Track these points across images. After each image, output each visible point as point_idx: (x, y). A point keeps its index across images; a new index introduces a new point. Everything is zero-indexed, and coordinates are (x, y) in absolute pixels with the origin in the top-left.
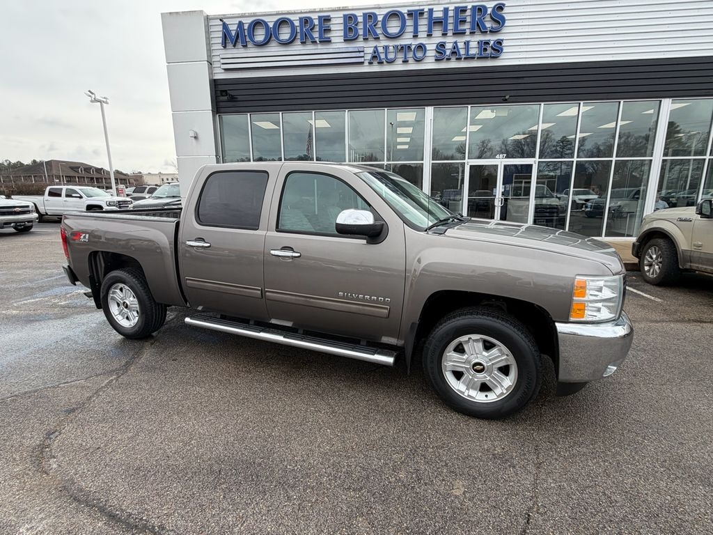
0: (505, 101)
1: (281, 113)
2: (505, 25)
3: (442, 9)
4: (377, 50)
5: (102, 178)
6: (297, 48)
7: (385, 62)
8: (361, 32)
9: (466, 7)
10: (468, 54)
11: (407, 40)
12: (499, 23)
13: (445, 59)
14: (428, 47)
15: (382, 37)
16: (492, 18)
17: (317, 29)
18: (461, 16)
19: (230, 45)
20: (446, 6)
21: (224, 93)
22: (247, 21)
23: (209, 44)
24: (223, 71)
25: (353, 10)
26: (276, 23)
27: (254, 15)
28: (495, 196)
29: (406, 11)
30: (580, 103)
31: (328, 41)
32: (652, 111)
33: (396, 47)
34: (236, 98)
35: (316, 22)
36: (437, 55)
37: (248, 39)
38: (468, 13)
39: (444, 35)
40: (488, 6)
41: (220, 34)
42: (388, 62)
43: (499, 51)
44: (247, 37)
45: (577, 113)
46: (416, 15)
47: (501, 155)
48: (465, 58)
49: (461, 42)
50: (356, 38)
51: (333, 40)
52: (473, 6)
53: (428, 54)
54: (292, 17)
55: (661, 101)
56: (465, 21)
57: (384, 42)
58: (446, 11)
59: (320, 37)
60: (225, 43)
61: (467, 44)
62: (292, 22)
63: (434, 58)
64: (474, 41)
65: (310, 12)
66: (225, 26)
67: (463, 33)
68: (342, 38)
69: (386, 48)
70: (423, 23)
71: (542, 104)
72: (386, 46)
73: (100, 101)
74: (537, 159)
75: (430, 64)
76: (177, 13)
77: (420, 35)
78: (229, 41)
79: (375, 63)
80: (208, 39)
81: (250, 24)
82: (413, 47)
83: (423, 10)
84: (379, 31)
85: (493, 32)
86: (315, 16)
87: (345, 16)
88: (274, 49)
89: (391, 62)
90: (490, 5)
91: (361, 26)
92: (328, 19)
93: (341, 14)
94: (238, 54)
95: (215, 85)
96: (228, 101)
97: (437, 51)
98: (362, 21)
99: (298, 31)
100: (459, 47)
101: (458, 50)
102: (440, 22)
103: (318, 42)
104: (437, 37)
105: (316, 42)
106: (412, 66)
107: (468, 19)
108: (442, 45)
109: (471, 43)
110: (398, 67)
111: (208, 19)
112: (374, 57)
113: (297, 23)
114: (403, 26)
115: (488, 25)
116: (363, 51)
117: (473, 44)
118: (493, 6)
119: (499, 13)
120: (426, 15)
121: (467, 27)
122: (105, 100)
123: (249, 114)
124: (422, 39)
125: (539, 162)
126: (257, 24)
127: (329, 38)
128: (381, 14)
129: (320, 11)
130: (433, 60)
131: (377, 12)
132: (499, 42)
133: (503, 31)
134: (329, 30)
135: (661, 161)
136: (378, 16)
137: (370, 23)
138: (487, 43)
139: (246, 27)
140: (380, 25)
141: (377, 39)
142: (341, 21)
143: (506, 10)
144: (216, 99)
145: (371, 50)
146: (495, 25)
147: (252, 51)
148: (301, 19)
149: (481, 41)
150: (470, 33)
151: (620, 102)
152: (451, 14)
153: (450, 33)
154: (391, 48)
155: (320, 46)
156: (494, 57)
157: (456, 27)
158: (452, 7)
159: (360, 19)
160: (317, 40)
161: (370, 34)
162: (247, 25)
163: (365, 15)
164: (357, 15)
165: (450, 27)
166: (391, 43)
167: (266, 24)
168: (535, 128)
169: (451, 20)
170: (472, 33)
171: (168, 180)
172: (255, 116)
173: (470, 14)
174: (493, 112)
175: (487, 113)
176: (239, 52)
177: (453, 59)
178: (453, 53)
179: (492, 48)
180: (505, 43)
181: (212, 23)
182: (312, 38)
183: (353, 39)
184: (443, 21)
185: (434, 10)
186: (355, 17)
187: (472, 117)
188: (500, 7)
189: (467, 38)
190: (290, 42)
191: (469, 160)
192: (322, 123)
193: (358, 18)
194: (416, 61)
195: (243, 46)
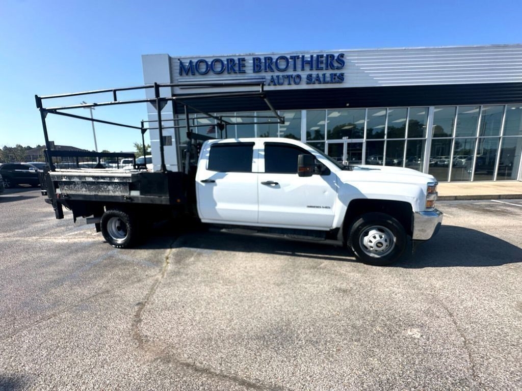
0: (347, 107)
2: (345, 65)
3: (309, 56)
4: (273, 77)
6: (225, 76)
7: (277, 85)
8: (263, 67)
9: (323, 55)
10: (325, 81)
11: (290, 72)
13: (312, 83)
14: (302, 76)
16: (337, 61)
17: (237, 65)
18: (320, 60)
19: (184, 74)
20: (312, 54)
22: (195, 61)
23: (171, 74)
24: (180, 89)
25: (258, 55)
26: (212, 62)
27: (199, 57)
28: (343, 160)
29: (289, 57)
30: (387, 109)
31: (244, 72)
32: (424, 113)
33: (283, 77)
35: (237, 62)
36: (308, 81)
37: (195, 71)
39: (311, 69)
41: (178, 68)
42: (279, 85)
43: (342, 79)
45: (385, 114)
46: (294, 58)
47: (345, 138)
48: (323, 83)
49: (321, 73)
50: (261, 71)
51: (247, 72)
52: (327, 55)
53: (302, 80)
54: (222, 59)
55: (429, 108)
56: (322, 63)
57: (277, 73)
58: (312, 57)
59: (239, 70)
60: (181, 73)
61: (324, 75)
62: (222, 62)
63: (305, 83)
64: (328, 73)
65: (232, 56)
66: (181, 63)
67: (322, 69)
68: (252, 71)
70: (299, 63)
71: (367, 108)
72: (278, 76)
74: (365, 139)
75: (304, 86)
76: (152, 55)
77: (298, 69)
78: (183, 71)
79: (272, 84)
80: (171, 70)
81: (197, 62)
82: (293, 76)
83: (299, 56)
84: (274, 67)
85: (338, 68)
86: (236, 59)
87: (254, 59)
88: (211, 76)
89: (282, 84)
90: (336, 55)
91: (263, 64)
92: (244, 60)
93: (251, 57)
97: (307, 79)
98: (264, 61)
99: (226, 66)
101: (319, 78)
102: (308, 62)
104: (307, 71)
105: (236, 73)
106: (294, 87)
107: (324, 62)
108: (309, 77)
109: (326, 75)
110: (286, 87)
111: (170, 59)
112: (272, 82)
113: (225, 62)
114: (288, 65)
115: (336, 64)
116: (265, 78)
117: (328, 75)
118: (337, 55)
119: (341, 59)
120: (300, 59)
121: (323, 66)
123: (195, 114)
124: (299, 72)
125: (366, 141)
126: (201, 62)
128: (275, 58)
131: (272, 56)
132: (342, 75)
133: (343, 69)
134: (244, 66)
135: (430, 140)
136: (273, 59)
137: (269, 63)
138: (335, 75)
139: (194, 64)
140: (274, 64)
141: (272, 71)
142: (252, 61)
143: (345, 57)
145: (270, 78)
146: (340, 65)
147: (197, 78)
148: (228, 60)
149: (332, 74)
151: (408, 108)
152: (314, 59)
153: (314, 69)
154: (281, 77)
155: (239, 75)
156: (339, 83)
157: (318, 66)
158: (315, 56)
160: (238, 72)
161: (268, 68)
163: (265, 58)
164: (261, 58)
165: (314, 65)
166: (281, 74)
167: (206, 62)
168: (361, 122)
169: (314, 62)
170: (327, 69)
173: (325, 59)
174: (339, 112)
175: (335, 114)
176: (190, 78)
177: (316, 82)
178: (317, 80)
179: (338, 77)
180: (345, 74)
181: (173, 61)
182: (234, 70)
183: (259, 71)
184: (310, 63)
185: (305, 56)
186: (259, 59)
187: (328, 115)
188: (342, 55)
189: (324, 72)
190: (221, 73)
191: (327, 141)
192: (239, 120)
193: (262, 60)
194: (296, 84)
195: (192, 75)
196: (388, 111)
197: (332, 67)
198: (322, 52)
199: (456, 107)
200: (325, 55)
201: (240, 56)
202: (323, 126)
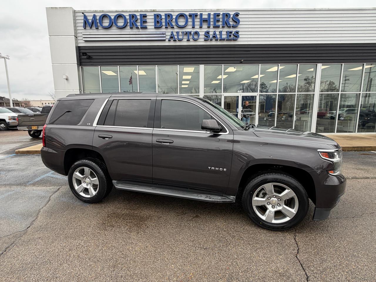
0: (241, 63)
1: (118, 66)
2: (240, 24)
3: (207, 14)
4: (173, 33)
5: (3, 103)
6: (128, 31)
7: (177, 41)
8: (164, 24)
10: (221, 38)
11: (189, 29)
12: (237, 23)
13: (209, 40)
14: (200, 33)
15: (175, 27)
16: (233, 20)
17: (139, 21)
18: (217, 18)
19: (88, 28)
20: (209, 12)
21: (84, 54)
22: (98, 15)
23: (75, 27)
24: (84, 42)
25: (159, 11)
26: (115, 16)
27: (103, 11)
28: (238, 112)
29: (188, 14)
30: (278, 65)
31: (146, 28)
32: (312, 70)
33: (183, 33)
34: (92, 57)
35: (139, 17)
36: (205, 37)
37: (99, 25)
38: (221, 16)
40: (231, 14)
41: (83, 21)
42: (179, 40)
43: (237, 37)
45: (277, 70)
46: (193, 16)
47: (240, 91)
48: (220, 40)
49: (217, 31)
50: (161, 27)
51: (148, 27)
52: (223, 13)
53: (200, 37)
54: (125, 14)
55: (317, 65)
56: (219, 21)
57: (176, 30)
58: (209, 15)
59: (141, 25)
60: (85, 26)
61: (220, 32)
62: (124, 17)
63: (203, 39)
64: (224, 31)
65: (135, 12)
66: (85, 17)
67: (218, 27)
68: (153, 27)
69: (178, 33)
70: (197, 21)
71: (260, 64)
72: (178, 32)
73: (4, 58)
74: (259, 93)
75: (201, 42)
76: (56, 8)
77: (196, 27)
78: (87, 25)
79: (172, 40)
80: (75, 23)
81: (100, 17)
82: (192, 33)
83: (197, 14)
84: (174, 24)
85: (234, 27)
86: (138, 14)
87: (155, 15)
88: (114, 31)
89: (180, 40)
90: (232, 13)
91: (164, 21)
92: (145, 16)
93: (153, 14)
94: (92, 32)
95: (79, 50)
96: (87, 59)
99: (129, 21)
101: (216, 35)
102: (205, 21)
103: (140, 28)
104: (205, 28)
105: (138, 28)
106: (192, 43)
107: (221, 20)
108: (208, 33)
109: (222, 32)
110: (184, 43)
111: (75, 12)
112: (171, 37)
113: (128, 17)
114: (187, 22)
115: (232, 23)
116: (165, 34)
117: (224, 33)
118: (233, 14)
119: (237, 17)
120: (198, 17)
121: (220, 23)
122: (7, 57)
123: (99, 67)
124: (197, 29)
125: (260, 95)
126: (104, 16)
127: (146, 26)
128: (174, 15)
129: (140, 12)
130: (203, 40)
131: (172, 13)
133: (238, 27)
134: (146, 22)
135: (319, 94)
136: (173, 16)
137: (169, 19)
138: (231, 32)
139: (98, 18)
140: (174, 20)
141: (173, 28)
142: (153, 17)
143: (240, 16)
144: (80, 57)
145: (170, 34)
146: (235, 24)
147: (101, 31)
148: (130, 15)
149: (228, 31)
150: (222, 27)
151: (297, 65)
152: (212, 16)
153: (212, 27)
154: (180, 33)
155: (141, 30)
156: (235, 40)
157: (215, 24)
158: (212, 13)
159: (163, 17)
160: (139, 27)
161: (169, 25)
162: (99, 17)
163: (166, 15)
164: (162, 14)
165: (212, 23)
166: (181, 30)
167: (110, 17)
168: (256, 77)
170: (223, 27)
171: (46, 104)
172: (103, 68)
173: (222, 17)
174: (235, 68)
175: (231, 69)
176: (94, 31)
177: (214, 40)
178: (214, 37)
179: (234, 35)
180: (240, 33)
181: (77, 14)
182: (136, 25)
184: (208, 20)
185: (203, 14)
186: (160, 15)
187: (225, 70)
188: (237, 15)
189: (220, 30)
190: (124, 27)
191: (224, 93)
192: (142, 73)
193: (162, 16)
194: (194, 40)
195: (96, 28)
197: (228, 25)
198: (218, 10)
199: (342, 65)
200: (221, 14)
202: (221, 80)
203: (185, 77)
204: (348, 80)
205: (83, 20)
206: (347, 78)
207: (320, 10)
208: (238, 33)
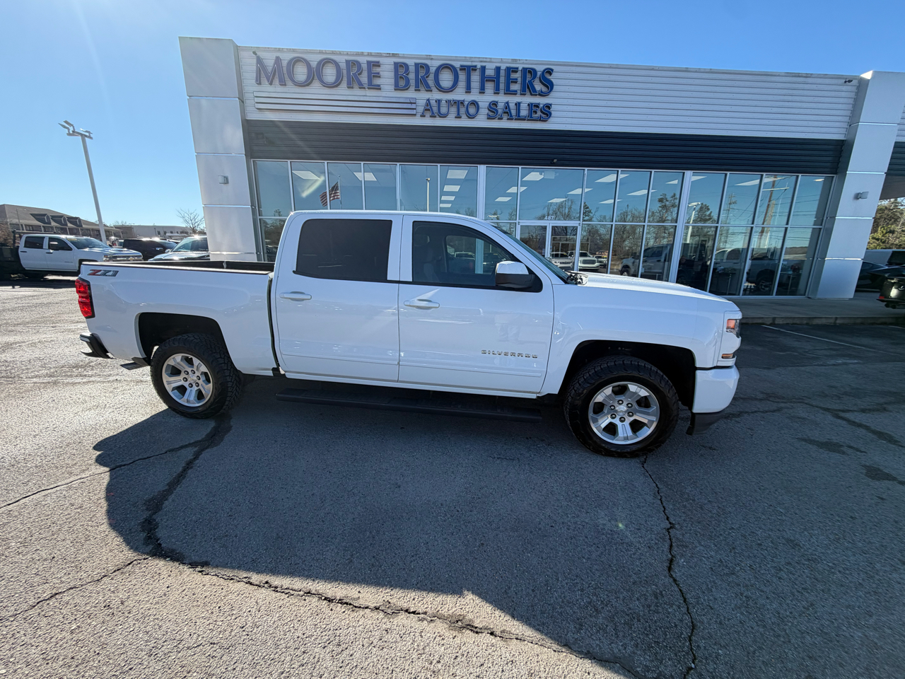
0: (551, 163)
1: (326, 162)
2: (554, 89)
3: (494, 67)
4: (429, 102)
6: (343, 92)
7: (437, 116)
8: (412, 82)
10: (519, 116)
11: (459, 95)
12: (548, 87)
13: (497, 119)
14: (480, 104)
16: (541, 81)
17: (365, 74)
18: (513, 76)
19: (264, 81)
20: (498, 65)
21: (260, 136)
22: (286, 58)
23: (240, 80)
24: (258, 111)
25: (403, 57)
26: (319, 63)
27: (294, 51)
29: (459, 66)
30: (618, 171)
31: (378, 88)
32: (676, 182)
33: (448, 102)
34: (274, 143)
35: (365, 66)
36: (491, 114)
40: (537, 69)
41: (254, 69)
42: (440, 117)
43: (548, 115)
44: (286, 76)
45: (616, 180)
46: (469, 70)
47: (549, 217)
48: (516, 120)
49: (513, 100)
51: (383, 87)
52: (524, 68)
53: (481, 111)
54: (337, 58)
55: (684, 173)
56: (516, 82)
57: (436, 95)
58: (498, 69)
59: (369, 82)
60: (260, 79)
62: (336, 64)
63: (486, 117)
64: (527, 100)
65: (356, 55)
66: (259, 61)
67: (514, 93)
68: (392, 88)
69: (438, 101)
70: (476, 80)
71: (586, 169)
74: (581, 222)
75: (481, 122)
76: (200, 39)
77: (473, 91)
78: (264, 77)
79: (428, 114)
80: (239, 72)
81: (289, 62)
82: (466, 103)
83: (476, 66)
84: (431, 81)
85: (542, 94)
86: (363, 60)
87: (396, 64)
88: (316, 90)
89: (444, 116)
90: (540, 69)
91: (412, 76)
92: (377, 64)
93: (391, 61)
94: (275, 93)
95: (249, 127)
96: (265, 145)
97: (489, 110)
98: (414, 71)
99: (345, 74)
100: (511, 108)
101: (510, 110)
102: (490, 79)
103: (367, 88)
104: (490, 95)
105: (364, 87)
106: (465, 123)
107: (519, 80)
108: (495, 104)
109: (521, 105)
110: (451, 122)
111: (237, 49)
112: (427, 110)
113: (343, 66)
114: (456, 81)
115: (539, 86)
116: (415, 103)
117: (524, 105)
118: (542, 70)
119: (548, 77)
120: (478, 72)
121: (517, 87)
123: (289, 161)
124: (475, 95)
125: (583, 225)
126: (297, 60)
127: (379, 86)
128: (434, 65)
131: (429, 62)
132: (548, 106)
133: (551, 96)
134: (378, 76)
135: (684, 227)
136: (431, 68)
137: (422, 74)
138: (537, 106)
139: (285, 63)
140: (432, 76)
141: (429, 89)
142: (392, 68)
143: (554, 74)
144: (250, 142)
145: (423, 103)
146: (544, 89)
147: (291, 91)
148: (347, 62)
149: (532, 104)
150: (521, 94)
151: (651, 172)
152: (502, 73)
153: (502, 92)
154: (444, 102)
155: (371, 94)
156: (543, 121)
157: (507, 87)
158: (503, 67)
160: (366, 86)
161: (422, 84)
162: (286, 61)
163: (416, 65)
164: (409, 63)
165: (502, 86)
166: (443, 97)
167: (308, 63)
168: (578, 191)
169: (502, 79)
170: (523, 94)
172: (296, 164)
173: (520, 75)
174: (541, 174)
175: (535, 176)
176: (275, 90)
177: (505, 117)
178: (505, 112)
179: (542, 112)
180: (553, 107)
181: (243, 54)
182: (360, 83)
183: (406, 88)
184: (495, 79)
185: (487, 67)
186: (406, 66)
187: (522, 177)
188: (550, 71)
189: (518, 99)
190: (335, 85)
191: (520, 221)
192: (370, 177)
193: (410, 67)
194: (469, 118)
195: (281, 85)
196: (621, 176)
197: (533, 92)
198: (514, 61)
199: (726, 174)
201: (370, 54)
202: (515, 195)
203: (447, 188)
204: (735, 203)
205: (255, 67)
206: (733, 200)
207: (696, 72)
208: (549, 108)
